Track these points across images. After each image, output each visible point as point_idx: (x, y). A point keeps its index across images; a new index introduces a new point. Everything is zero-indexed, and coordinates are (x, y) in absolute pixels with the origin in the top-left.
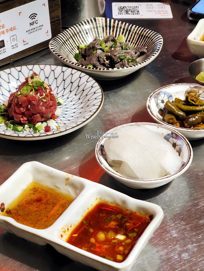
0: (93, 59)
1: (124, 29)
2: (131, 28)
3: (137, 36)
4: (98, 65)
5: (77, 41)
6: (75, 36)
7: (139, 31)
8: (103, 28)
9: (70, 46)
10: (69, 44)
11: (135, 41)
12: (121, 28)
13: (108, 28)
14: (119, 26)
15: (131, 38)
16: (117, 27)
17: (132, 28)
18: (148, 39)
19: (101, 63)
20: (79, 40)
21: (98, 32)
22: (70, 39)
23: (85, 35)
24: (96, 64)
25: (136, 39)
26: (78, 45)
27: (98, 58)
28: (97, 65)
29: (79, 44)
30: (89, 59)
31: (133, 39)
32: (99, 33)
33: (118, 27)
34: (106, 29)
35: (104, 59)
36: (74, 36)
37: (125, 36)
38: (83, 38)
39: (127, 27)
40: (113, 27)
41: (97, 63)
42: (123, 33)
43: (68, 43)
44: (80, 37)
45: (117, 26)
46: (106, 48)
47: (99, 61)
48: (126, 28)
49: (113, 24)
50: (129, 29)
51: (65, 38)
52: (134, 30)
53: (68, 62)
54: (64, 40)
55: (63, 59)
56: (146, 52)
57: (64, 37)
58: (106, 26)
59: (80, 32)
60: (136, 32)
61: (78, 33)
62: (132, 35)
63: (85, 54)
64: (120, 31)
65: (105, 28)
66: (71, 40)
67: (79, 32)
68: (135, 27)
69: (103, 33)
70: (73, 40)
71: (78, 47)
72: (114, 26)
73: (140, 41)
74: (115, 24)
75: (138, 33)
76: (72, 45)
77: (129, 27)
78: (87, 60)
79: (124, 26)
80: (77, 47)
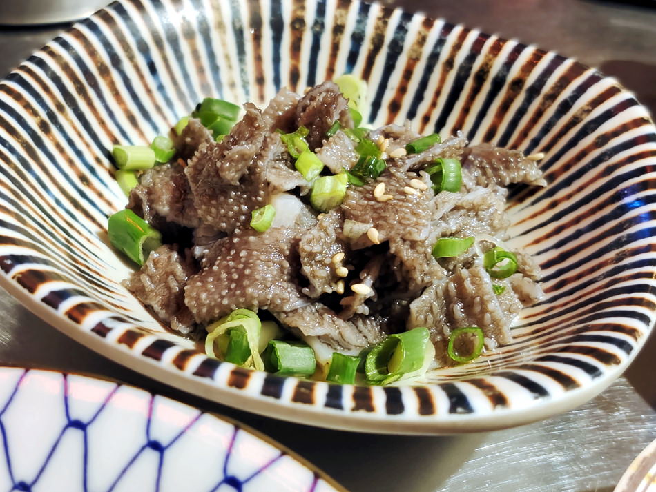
0: (261, 267)
1: (357, 39)
2: (402, 29)
3: (443, 81)
4: (295, 311)
5: (102, 123)
6: (91, 92)
7: (457, 47)
8: (239, 33)
9: (71, 162)
10: (62, 151)
11: (434, 105)
12: (338, 29)
13: (267, 33)
14: (329, 22)
15: (402, 90)
16: (319, 24)
17: (406, 31)
18: (529, 101)
19: (313, 296)
20: (111, 114)
21: (212, 55)
22: (66, 116)
23: (142, 77)
24: (284, 300)
25: (438, 93)
26: (109, 146)
27: (294, 256)
28: (287, 308)
29: (116, 141)
30: (228, 270)
31: (419, 97)
32: (221, 61)
33: (322, 26)
34: (257, 38)
35: (332, 266)
36: (81, 90)
37: (366, 75)
38: (135, 97)
39: (377, 28)
40: (293, 24)
41: (286, 295)
42: (352, 59)
43: (58, 146)
44: (117, 94)
45: (316, 23)
46: (328, 179)
47: (299, 280)
48: (370, 32)
49: (294, 11)
50: (389, 35)
51: (35, 114)
52: (422, 41)
53: (112, 338)
54: (33, 122)
55: (70, 314)
56: (544, 183)
57: (27, 106)
58: (256, 23)
59: (116, 61)
60: (434, 57)
61: (104, 71)
62: (408, 74)
63: (184, 222)
64: (335, 48)
65: (249, 33)
66: (68, 120)
67: (106, 60)
68: (428, 24)
69: (241, 60)
70: (81, 117)
71: (111, 157)
72: (298, 22)
73: (466, 111)
74: (303, 8)
75: (449, 64)
76: (79, 154)
77: (386, 23)
78: (218, 279)
79: (359, 22)
80: (106, 162)
